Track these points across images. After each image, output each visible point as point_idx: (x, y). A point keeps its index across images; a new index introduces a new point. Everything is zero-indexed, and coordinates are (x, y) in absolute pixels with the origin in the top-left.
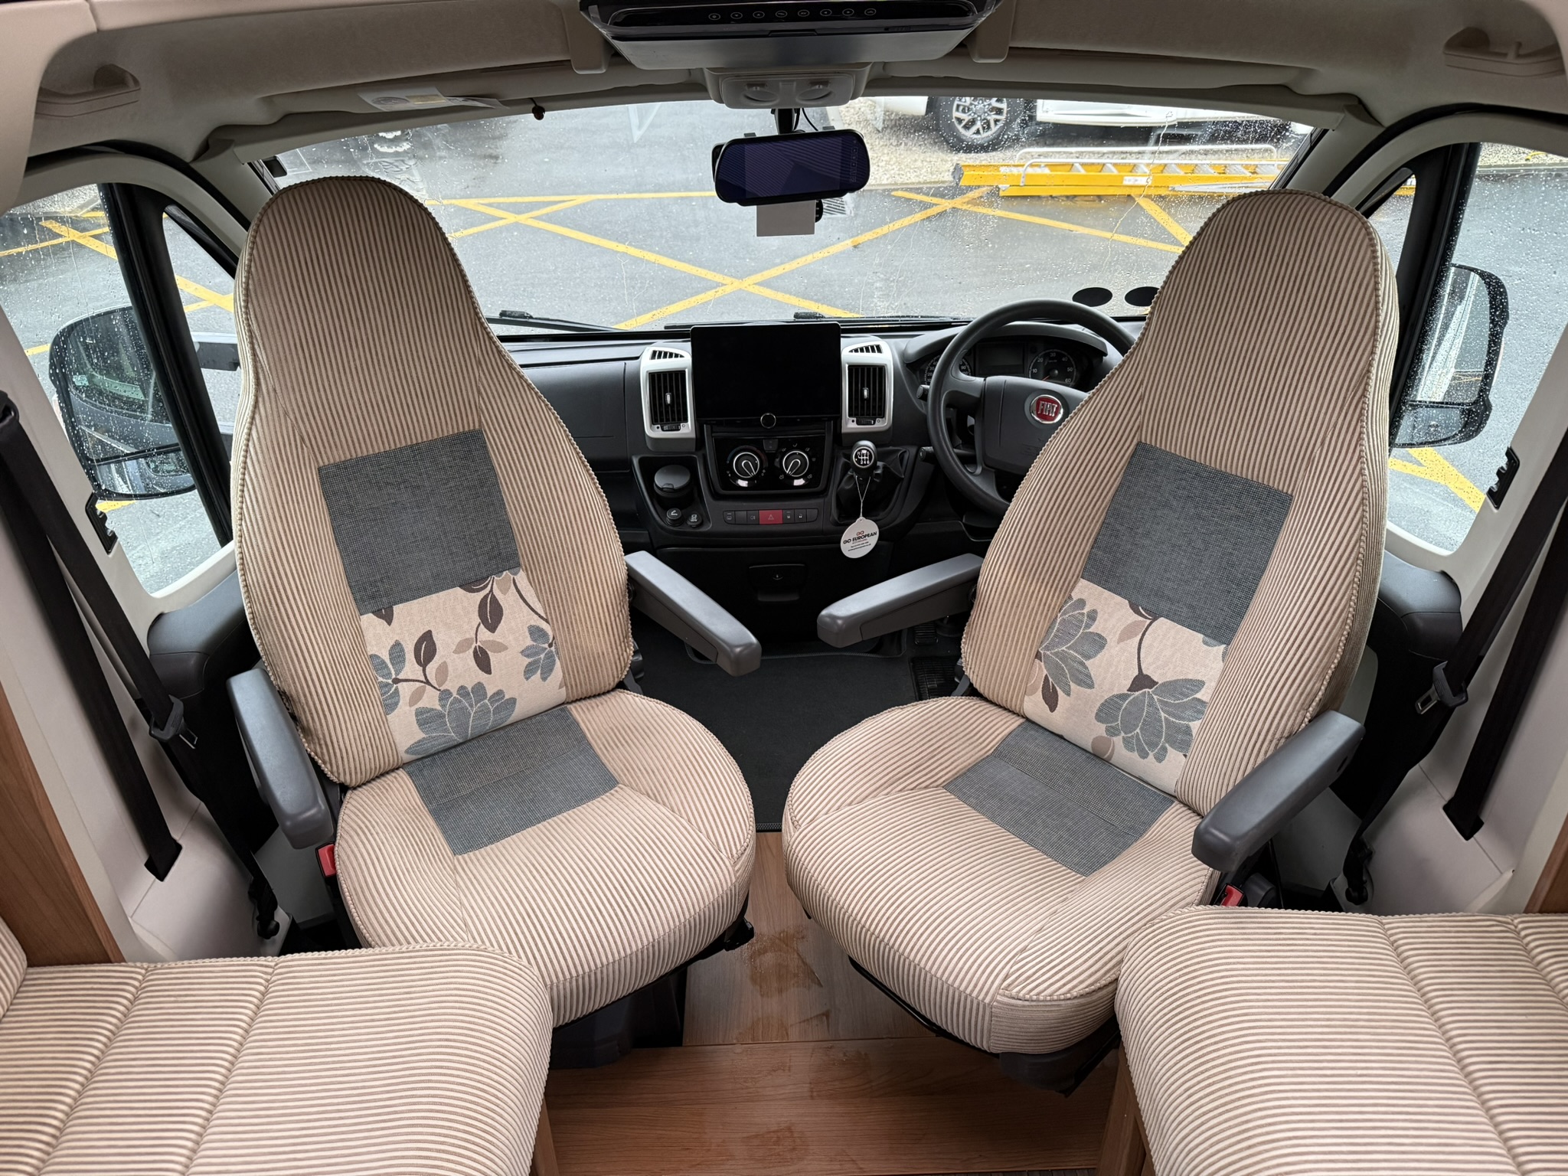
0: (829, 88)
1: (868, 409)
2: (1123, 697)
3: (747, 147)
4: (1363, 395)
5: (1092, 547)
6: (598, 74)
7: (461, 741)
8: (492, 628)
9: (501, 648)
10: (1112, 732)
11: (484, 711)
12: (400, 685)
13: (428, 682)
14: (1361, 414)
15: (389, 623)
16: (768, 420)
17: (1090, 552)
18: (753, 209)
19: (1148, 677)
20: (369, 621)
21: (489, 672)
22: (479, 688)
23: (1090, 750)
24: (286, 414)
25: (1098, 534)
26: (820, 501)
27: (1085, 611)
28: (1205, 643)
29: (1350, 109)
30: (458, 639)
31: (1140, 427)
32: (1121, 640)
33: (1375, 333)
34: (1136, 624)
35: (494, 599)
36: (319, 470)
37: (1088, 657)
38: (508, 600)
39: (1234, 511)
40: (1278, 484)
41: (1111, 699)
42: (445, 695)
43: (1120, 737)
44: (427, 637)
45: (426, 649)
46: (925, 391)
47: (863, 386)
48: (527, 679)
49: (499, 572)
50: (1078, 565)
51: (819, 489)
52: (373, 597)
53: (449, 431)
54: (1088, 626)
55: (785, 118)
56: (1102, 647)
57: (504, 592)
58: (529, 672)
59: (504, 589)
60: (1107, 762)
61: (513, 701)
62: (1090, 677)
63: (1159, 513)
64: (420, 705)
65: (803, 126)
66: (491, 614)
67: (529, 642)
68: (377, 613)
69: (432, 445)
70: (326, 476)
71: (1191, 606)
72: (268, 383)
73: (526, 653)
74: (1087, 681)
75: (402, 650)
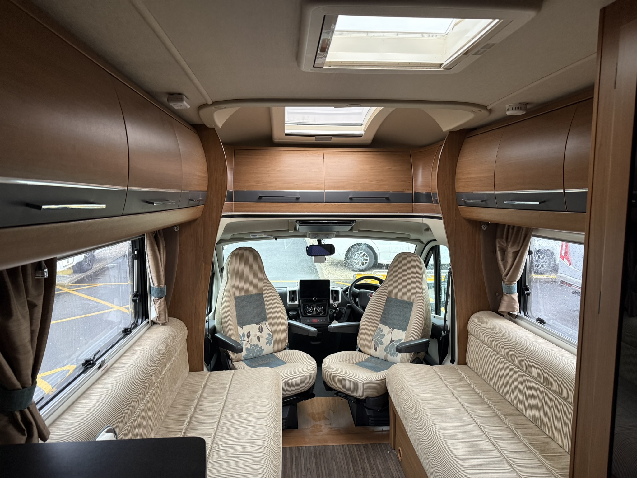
0: (329, 236)
1: (336, 299)
2: (389, 345)
3: (313, 246)
4: (422, 283)
5: (381, 317)
6: (292, 232)
7: (252, 357)
8: (261, 332)
9: (262, 337)
10: (387, 353)
11: (258, 351)
12: (244, 341)
13: (248, 342)
14: (422, 287)
15: (242, 329)
16: (315, 299)
17: (381, 318)
18: (313, 257)
19: (393, 340)
20: (239, 328)
21: (260, 342)
22: (258, 345)
23: (384, 359)
24: (231, 286)
25: (382, 314)
26: (326, 317)
27: (381, 330)
28: (402, 332)
29: (419, 242)
30: (255, 334)
31: (387, 294)
32: (388, 334)
33: (422, 273)
34: (390, 331)
35: (261, 327)
36: (235, 297)
37: (382, 339)
38: (264, 327)
39: (405, 307)
40: (411, 301)
41: (387, 346)
42: (251, 345)
43: (389, 354)
44: (249, 333)
45: (249, 335)
46: (347, 293)
47: (334, 294)
48: (267, 345)
49: (262, 322)
50: (379, 321)
51: (325, 315)
52: (240, 323)
53: (257, 292)
54: (381, 333)
55: (319, 241)
56: (384, 336)
57: (263, 326)
58: (267, 343)
59: (263, 325)
60: (387, 361)
61: (263, 349)
62: (383, 343)
63: (392, 309)
64: (246, 347)
65: (323, 243)
66: (261, 330)
67: (268, 337)
68: (240, 327)
69: (254, 295)
70: (235, 298)
71: (399, 326)
72: (229, 280)
73: (267, 339)
74: (382, 344)
75: (244, 334)
